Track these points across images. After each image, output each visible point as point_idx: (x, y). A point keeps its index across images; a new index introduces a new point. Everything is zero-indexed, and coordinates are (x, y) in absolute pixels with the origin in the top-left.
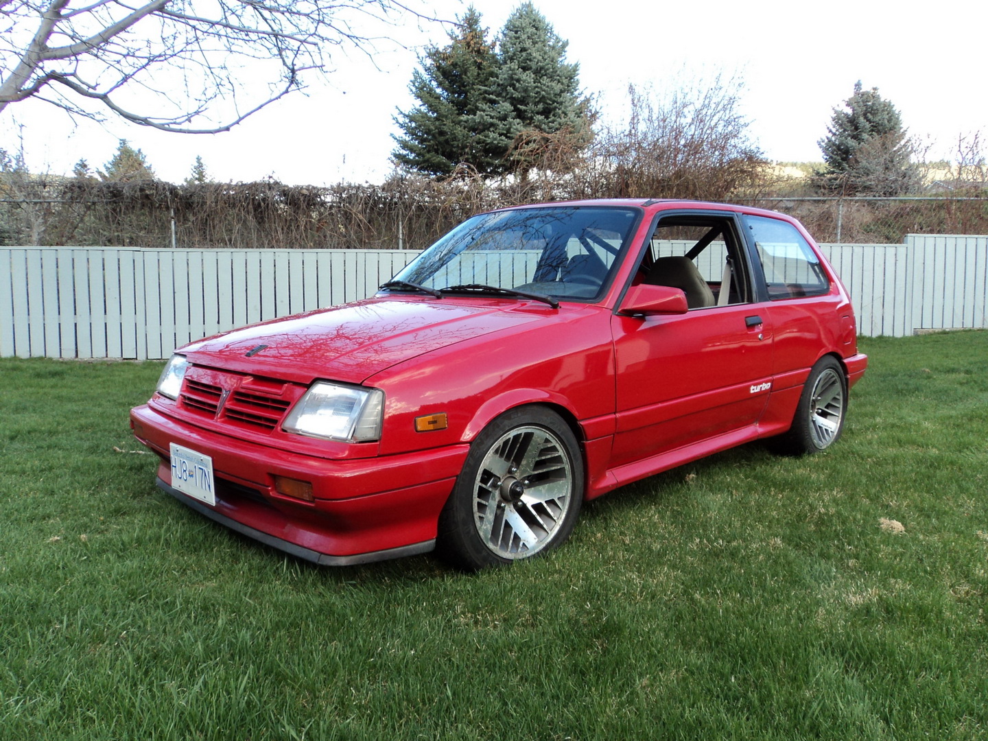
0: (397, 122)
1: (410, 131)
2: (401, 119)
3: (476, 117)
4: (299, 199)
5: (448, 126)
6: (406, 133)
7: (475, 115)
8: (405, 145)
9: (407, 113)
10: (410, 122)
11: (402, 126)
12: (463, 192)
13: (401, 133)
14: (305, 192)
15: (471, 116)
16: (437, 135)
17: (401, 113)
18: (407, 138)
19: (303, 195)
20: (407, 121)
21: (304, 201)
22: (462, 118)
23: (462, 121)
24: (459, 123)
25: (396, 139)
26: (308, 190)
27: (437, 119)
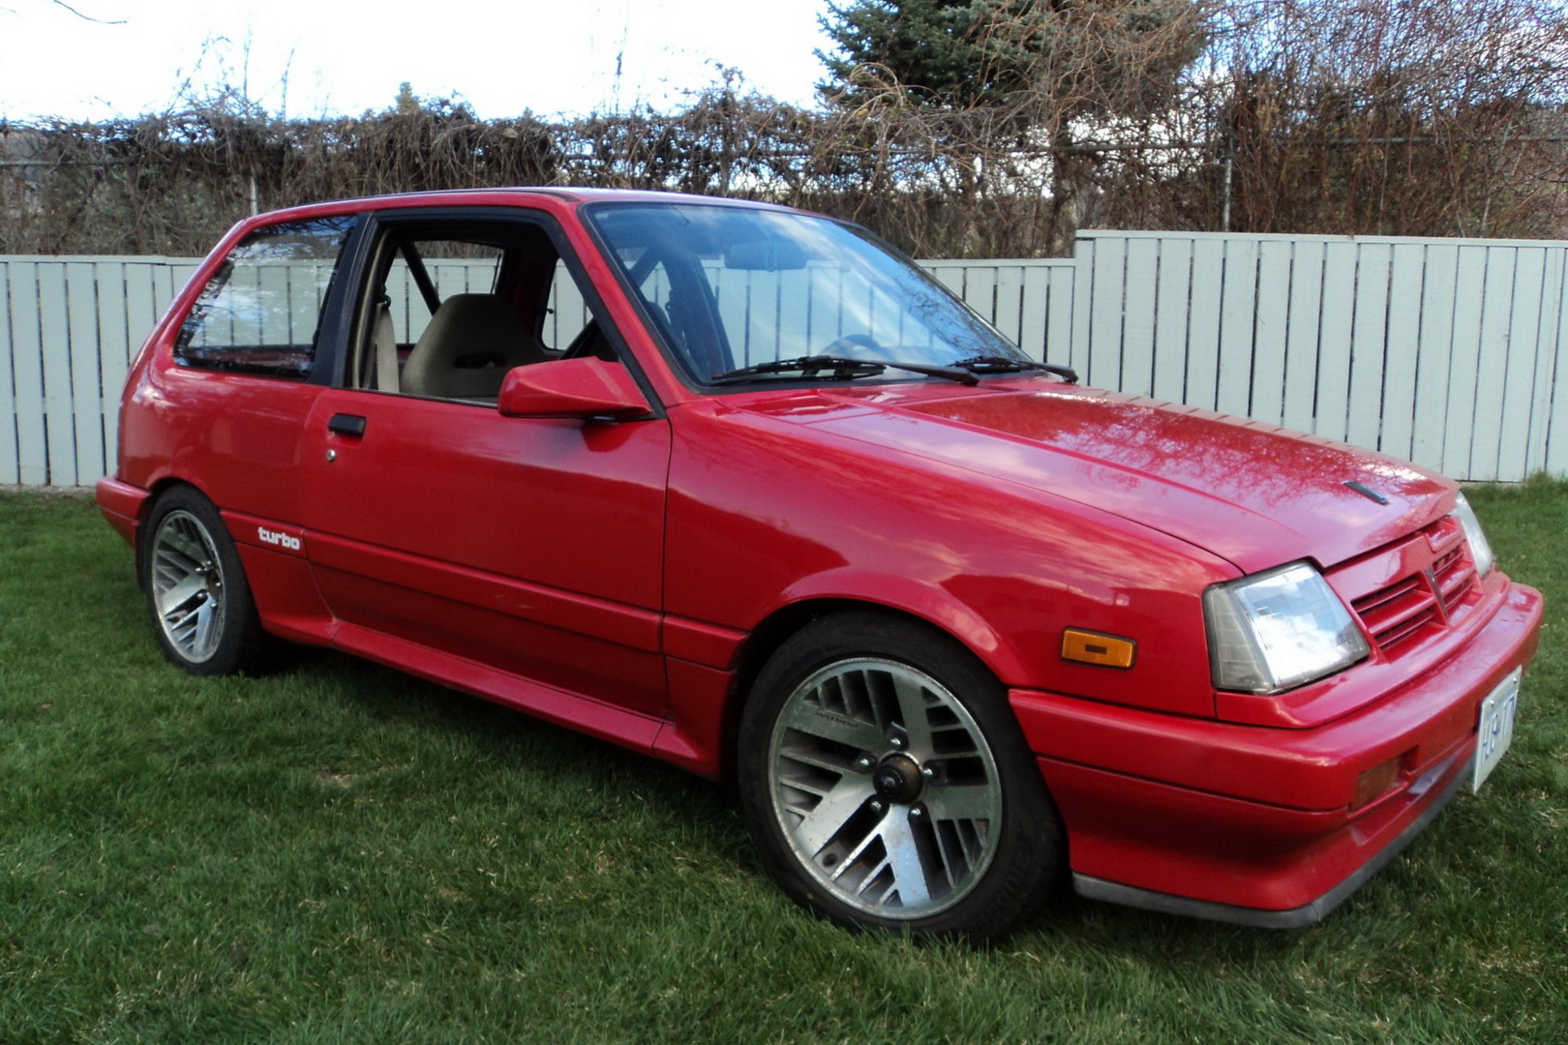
0: (827, 27)
1: (850, 43)
2: (834, 22)
3: (971, 10)
4: (498, 149)
5: (916, 30)
6: (843, 49)
7: (968, 7)
8: (840, 71)
9: (844, 10)
10: (850, 25)
11: (838, 34)
12: (859, 128)
13: (832, 47)
14: (511, 133)
15: (961, 9)
16: (897, 49)
17: (833, 9)
18: (846, 56)
19: (507, 139)
20: (844, 24)
21: (509, 154)
22: (943, 13)
23: (944, 19)
24: (939, 23)
25: (824, 59)
26: (518, 129)
27: (897, 16)
